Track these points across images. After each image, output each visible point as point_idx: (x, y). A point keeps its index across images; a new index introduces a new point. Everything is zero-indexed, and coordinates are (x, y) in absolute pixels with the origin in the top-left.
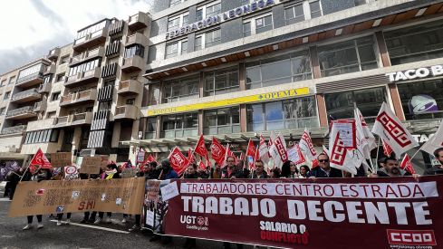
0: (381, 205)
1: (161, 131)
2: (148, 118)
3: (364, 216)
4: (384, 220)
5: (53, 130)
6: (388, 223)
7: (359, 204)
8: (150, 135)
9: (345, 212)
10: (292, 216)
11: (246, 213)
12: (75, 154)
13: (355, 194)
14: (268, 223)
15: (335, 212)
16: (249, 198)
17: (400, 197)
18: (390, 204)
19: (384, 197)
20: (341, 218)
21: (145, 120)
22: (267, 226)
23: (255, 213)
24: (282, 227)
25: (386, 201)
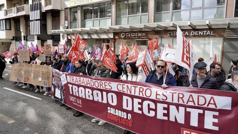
0: (182, 109)
1: (82, 21)
2: (71, 8)
3: (167, 115)
4: (181, 120)
5: (6, 19)
6: (183, 123)
7: (166, 106)
8: (74, 24)
9: (155, 110)
10: (125, 107)
11: (100, 101)
12: (24, 39)
13: (165, 98)
14: (112, 109)
15: (150, 109)
16: (101, 91)
17: (196, 105)
18: (188, 110)
19: (185, 103)
20: (152, 114)
21: (69, 10)
22: (111, 111)
23: (105, 101)
24: (119, 113)
25: (186, 107)
